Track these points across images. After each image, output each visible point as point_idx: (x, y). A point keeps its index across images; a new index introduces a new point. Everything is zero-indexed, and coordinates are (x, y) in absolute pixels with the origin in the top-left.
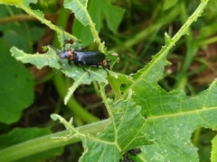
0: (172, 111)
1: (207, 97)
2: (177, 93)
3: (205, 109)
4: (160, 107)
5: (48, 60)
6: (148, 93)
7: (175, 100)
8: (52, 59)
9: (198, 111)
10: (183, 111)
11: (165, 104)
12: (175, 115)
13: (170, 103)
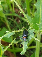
0: (39, 17)
1: (38, 7)
2: (35, 14)
3: (40, 8)
4: (38, 20)
5: (25, 45)
6: (34, 22)
7: (37, 15)
8: (25, 43)
9: (41, 10)
10: (40, 14)
11: (37, 18)
12: (40, 16)
13: (37, 17)
